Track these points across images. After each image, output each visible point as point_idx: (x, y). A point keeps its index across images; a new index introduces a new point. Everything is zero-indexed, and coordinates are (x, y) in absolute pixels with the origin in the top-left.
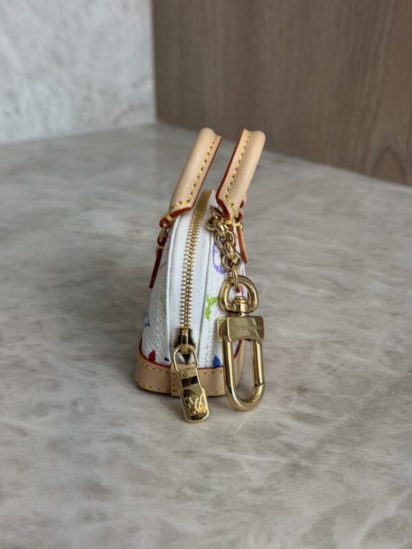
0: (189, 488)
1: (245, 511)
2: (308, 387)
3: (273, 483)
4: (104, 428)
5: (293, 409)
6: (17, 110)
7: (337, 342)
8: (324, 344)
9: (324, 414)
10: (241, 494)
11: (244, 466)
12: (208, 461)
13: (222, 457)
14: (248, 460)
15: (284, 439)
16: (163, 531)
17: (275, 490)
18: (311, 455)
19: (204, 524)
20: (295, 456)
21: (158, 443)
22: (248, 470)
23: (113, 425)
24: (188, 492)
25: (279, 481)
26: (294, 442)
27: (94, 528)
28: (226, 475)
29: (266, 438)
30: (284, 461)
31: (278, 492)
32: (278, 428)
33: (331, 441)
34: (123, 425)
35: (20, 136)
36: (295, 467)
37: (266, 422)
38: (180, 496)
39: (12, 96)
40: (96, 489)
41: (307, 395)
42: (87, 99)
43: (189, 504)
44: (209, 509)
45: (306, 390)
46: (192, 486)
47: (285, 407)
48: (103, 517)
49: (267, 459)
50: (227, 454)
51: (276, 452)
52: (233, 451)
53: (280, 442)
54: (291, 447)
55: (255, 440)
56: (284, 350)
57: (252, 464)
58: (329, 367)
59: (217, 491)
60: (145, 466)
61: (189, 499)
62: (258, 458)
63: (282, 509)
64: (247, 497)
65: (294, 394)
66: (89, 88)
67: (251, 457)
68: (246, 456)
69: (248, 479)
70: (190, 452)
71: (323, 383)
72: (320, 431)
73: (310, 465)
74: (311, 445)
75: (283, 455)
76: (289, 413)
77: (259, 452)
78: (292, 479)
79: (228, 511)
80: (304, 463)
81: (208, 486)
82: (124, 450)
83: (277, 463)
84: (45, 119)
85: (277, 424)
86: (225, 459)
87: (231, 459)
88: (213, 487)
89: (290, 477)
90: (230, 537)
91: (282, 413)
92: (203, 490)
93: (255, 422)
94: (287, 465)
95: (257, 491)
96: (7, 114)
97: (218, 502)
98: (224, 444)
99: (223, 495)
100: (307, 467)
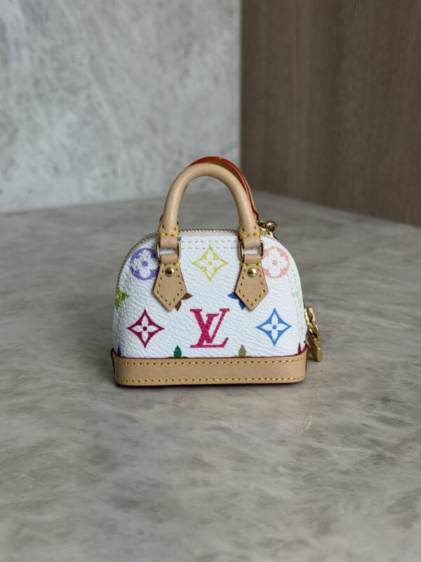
0: (283, 467)
1: (334, 487)
2: (391, 398)
3: (360, 467)
4: (205, 420)
5: (376, 414)
6: (114, 172)
9: (407, 419)
10: (330, 474)
11: (333, 454)
12: (300, 449)
13: (313, 447)
14: (336, 450)
15: (369, 436)
16: (261, 496)
17: (362, 472)
19: (298, 494)
20: (380, 449)
21: (253, 433)
22: (336, 457)
23: (212, 418)
24: (282, 470)
25: (365, 467)
26: (379, 438)
27: (199, 490)
28: (316, 460)
29: (352, 434)
30: (370, 452)
31: (364, 475)
32: (363, 427)
34: (220, 419)
35: (115, 197)
36: (380, 457)
37: (352, 423)
38: (275, 473)
39: (110, 158)
40: (197, 463)
41: (391, 404)
43: (283, 478)
44: (302, 483)
45: (389, 400)
46: (285, 466)
47: (370, 412)
48: (206, 484)
49: (354, 450)
50: (317, 445)
51: (362, 445)
52: (322, 442)
53: (366, 438)
54: (376, 443)
55: (342, 436)
57: (340, 453)
58: (411, 383)
59: (308, 471)
60: (242, 449)
61: (283, 475)
62: (346, 449)
63: (368, 487)
64: (335, 476)
65: (378, 403)
66: (180, 153)
67: (339, 448)
68: (335, 447)
69: (336, 464)
70: (283, 441)
71: (406, 395)
73: (394, 457)
74: (395, 441)
75: (369, 448)
76: (373, 417)
77: (345, 445)
78: (377, 466)
79: (319, 486)
80: (388, 454)
81: (301, 467)
82: (222, 436)
83: (362, 453)
84: (139, 182)
85: (363, 424)
86: (315, 449)
87: (320, 449)
88: (305, 468)
89: (375, 464)
90: (321, 504)
91: (367, 417)
92: (297, 469)
93: (341, 422)
94: (372, 455)
95: (345, 473)
96: (104, 175)
97: (309, 478)
98: (314, 437)
99: (314, 474)
100: (391, 458)
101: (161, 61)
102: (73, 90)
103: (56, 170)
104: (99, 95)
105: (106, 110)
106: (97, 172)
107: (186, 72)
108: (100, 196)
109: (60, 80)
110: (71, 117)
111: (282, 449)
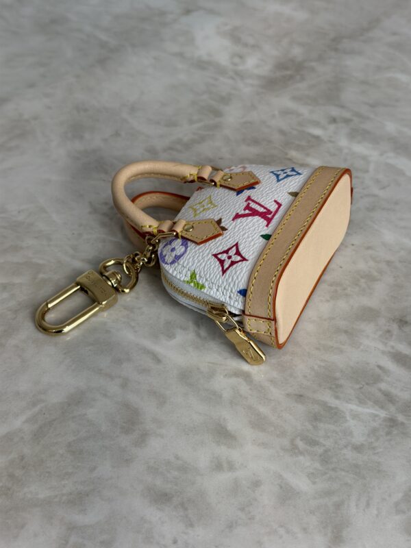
0: (301, 440)
1: (348, 472)
2: (408, 318)
3: (373, 440)
5: (393, 347)
10: (345, 451)
11: (348, 418)
12: (316, 408)
13: (329, 405)
14: (352, 410)
15: (383, 386)
16: (281, 487)
17: (374, 448)
18: (407, 409)
19: (314, 483)
20: (392, 409)
21: (272, 381)
22: (352, 423)
24: (301, 444)
25: (378, 439)
26: (394, 391)
27: (225, 477)
28: (332, 427)
29: (367, 384)
30: (383, 414)
31: (376, 452)
32: (378, 371)
36: (392, 422)
37: (368, 364)
38: (294, 449)
40: (223, 434)
41: (406, 329)
43: (301, 458)
44: (317, 465)
45: (406, 323)
46: (305, 439)
47: (385, 344)
48: (231, 467)
49: (368, 411)
50: (334, 402)
51: (376, 401)
52: (337, 398)
53: (380, 390)
54: (389, 398)
55: (358, 386)
57: (356, 416)
59: (324, 445)
60: (263, 410)
61: (301, 453)
62: (360, 409)
63: (379, 471)
64: (349, 454)
67: (353, 407)
68: (350, 405)
69: (351, 434)
70: (301, 396)
73: (405, 422)
74: (407, 396)
75: (382, 407)
76: (390, 352)
77: (361, 402)
78: (389, 437)
79: (333, 469)
80: (401, 418)
81: (317, 439)
82: (243, 387)
83: (376, 416)
85: (379, 367)
86: (331, 408)
87: (336, 408)
88: (321, 440)
89: (388, 433)
91: (383, 352)
92: (313, 443)
93: (358, 363)
94: (385, 420)
95: (358, 448)
97: (325, 458)
98: (330, 388)
99: (329, 450)
100: (402, 424)
111: (300, 408)
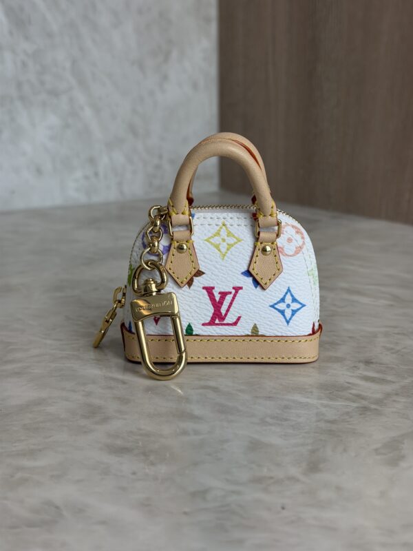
2: (373, 361)
6: (96, 174)
7: (398, 334)
8: (386, 335)
15: (353, 391)
18: (379, 402)
20: (364, 402)
29: (337, 391)
30: (354, 405)
32: (347, 385)
33: (397, 394)
37: (337, 382)
39: (92, 161)
41: (374, 366)
42: (158, 167)
49: (339, 403)
51: (347, 399)
54: (360, 397)
55: (327, 392)
56: (350, 337)
58: (392, 349)
65: (362, 365)
66: (160, 157)
71: (388, 358)
72: (388, 388)
84: (120, 184)
96: (87, 178)
101: (141, 66)
102: (54, 93)
103: (39, 171)
104: (81, 98)
105: (88, 113)
106: (79, 174)
107: (165, 78)
108: (82, 198)
109: (42, 83)
110: (53, 120)
